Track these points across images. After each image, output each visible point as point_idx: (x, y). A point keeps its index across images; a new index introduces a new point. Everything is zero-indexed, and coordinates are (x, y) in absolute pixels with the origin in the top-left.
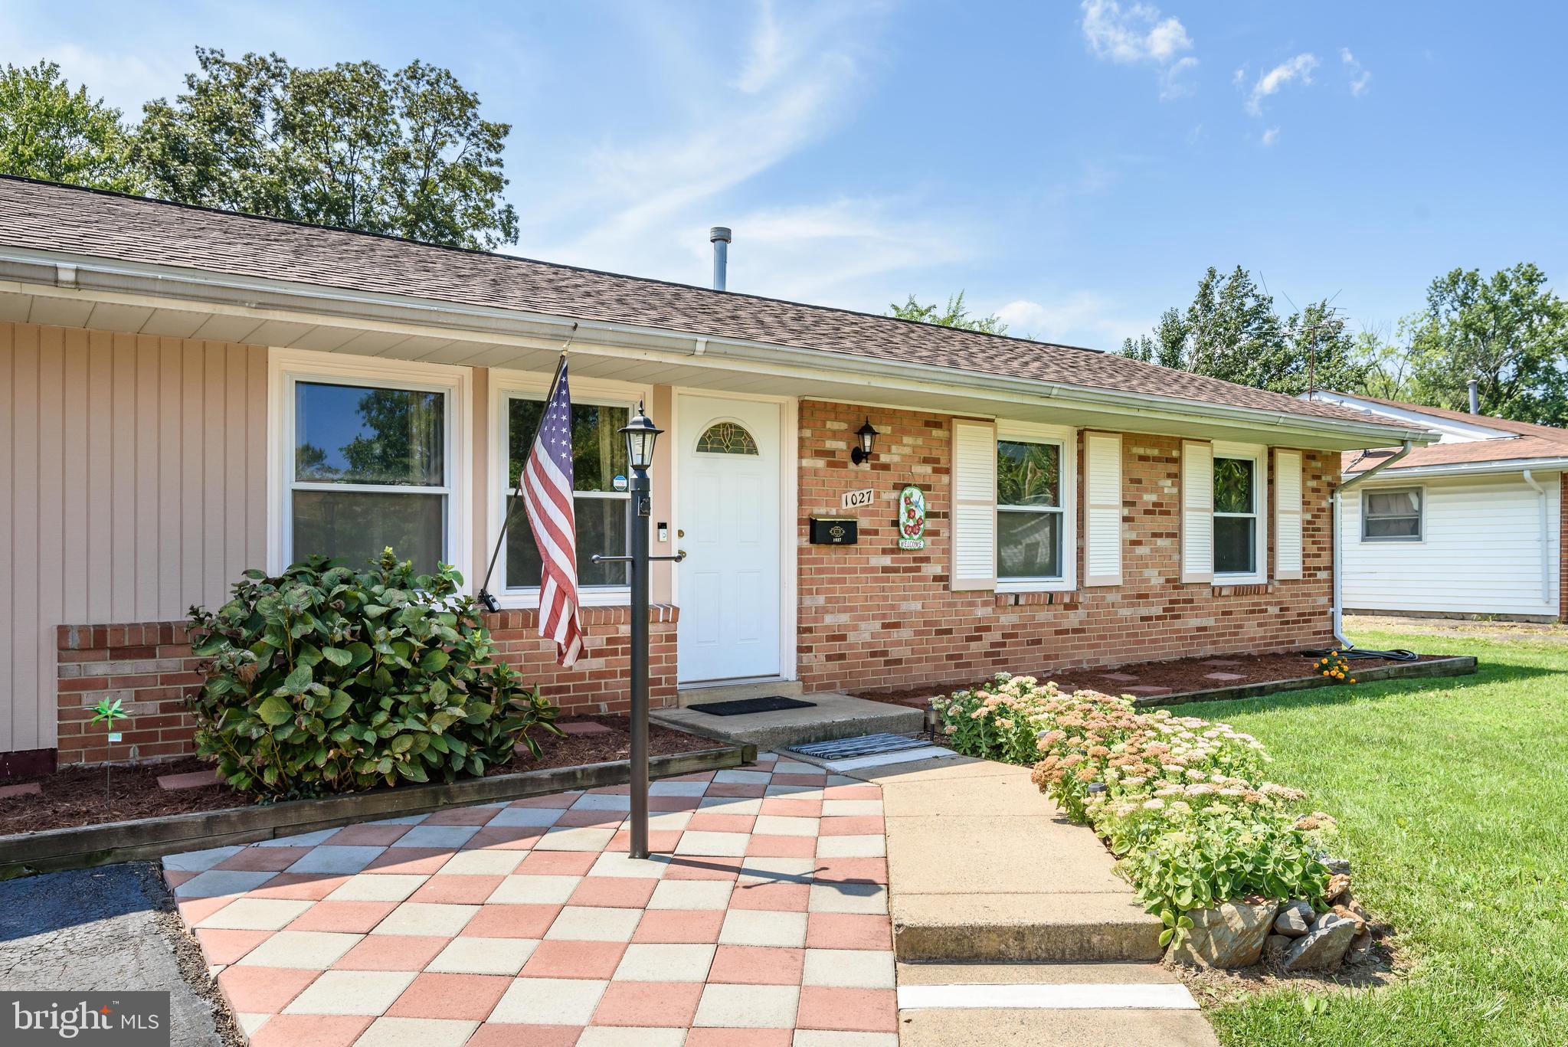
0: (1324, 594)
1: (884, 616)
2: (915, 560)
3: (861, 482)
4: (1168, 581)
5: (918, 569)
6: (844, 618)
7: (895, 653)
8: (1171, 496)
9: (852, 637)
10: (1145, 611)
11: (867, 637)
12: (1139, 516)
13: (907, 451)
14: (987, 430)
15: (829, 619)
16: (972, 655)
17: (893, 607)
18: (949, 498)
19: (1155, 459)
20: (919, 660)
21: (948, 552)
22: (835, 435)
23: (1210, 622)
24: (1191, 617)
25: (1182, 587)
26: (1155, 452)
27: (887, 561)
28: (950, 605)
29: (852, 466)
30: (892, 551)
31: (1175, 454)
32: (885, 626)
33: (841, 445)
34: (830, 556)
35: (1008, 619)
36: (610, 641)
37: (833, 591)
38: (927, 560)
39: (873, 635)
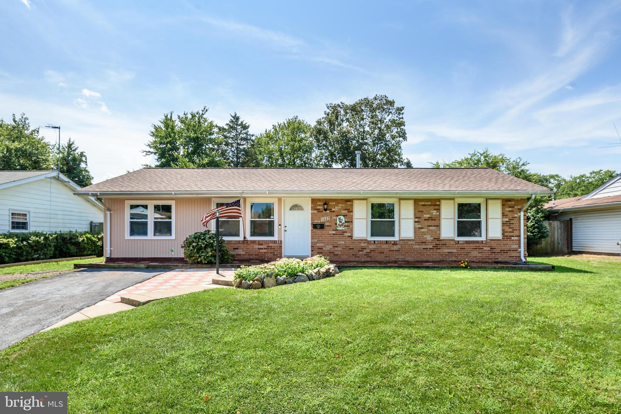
0: (517, 244)
1: (333, 244)
2: (342, 232)
3: (327, 215)
4: (435, 239)
5: (343, 234)
6: (322, 245)
7: (336, 253)
8: (436, 215)
9: (324, 249)
10: (425, 247)
11: (329, 249)
12: (421, 220)
13: (340, 208)
14: (364, 201)
15: (318, 245)
16: (360, 255)
17: (336, 243)
18: (352, 218)
19: (429, 205)
20: (344, 255)
21: (352, 230)
22: (319, 205)
23: (455, 251)
24: (445, 249)
25: (441, 240)
26: (429, 203)
27: (334, 232)
28: (353, 243)
29: (324, 212)
30: (336, 230)
31: (438, 203)
32: (333, 247)
33: (321, 207)
34: (319, 231)
35: (372, 247)
36: (267, 247)
37: (319, 239)
38: (346, 232)
39: (330, 249)
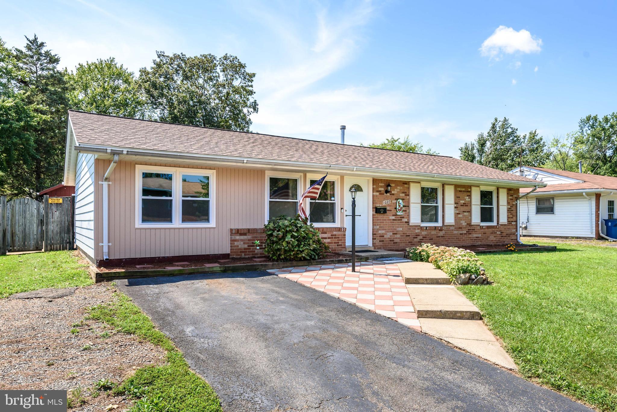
0: (514, 229)
1: (393, 231)
2: (401, 217)
3: (387, 198)
4: (467, 224)
5: (401, 220)
6: (383, 232)
7: (396, 240)
8: (468, 201)
9: (385, 236)
10: (461, 232)
11: (389, 236)
12: (459, 207)
13: (399, 190)
14: (418, 185)
15: (380, 232)
16: (415, 242)
17: (395, 229)
18: (409, 202)
19: (464, 191)
20: (402, 243)
21: (409, 215)
22: (381, 187)
23: (480, 235)
24: (474, 234)
25: (472, 226)
26: (464, 189)
27: (394, 218)
28: (409, 229)
29: (385, 194)
30: (395, 215)
31: (469, 190)
32: (393, 234)
33: (383, 189)
34: (380, 216)
35: (424, 233)
36: (332, 235)
37: (381, 225)
38: (403, 217)
39: (390, 236)
